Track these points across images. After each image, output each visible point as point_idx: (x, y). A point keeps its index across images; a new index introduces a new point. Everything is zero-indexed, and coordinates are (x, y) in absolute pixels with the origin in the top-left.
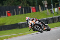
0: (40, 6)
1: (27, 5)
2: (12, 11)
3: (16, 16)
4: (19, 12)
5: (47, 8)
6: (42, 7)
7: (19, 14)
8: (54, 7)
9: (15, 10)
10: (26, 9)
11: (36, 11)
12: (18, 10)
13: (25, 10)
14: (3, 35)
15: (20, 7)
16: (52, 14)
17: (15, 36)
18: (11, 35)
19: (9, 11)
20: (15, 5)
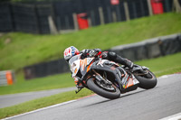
2: (92, 13)
7: (112, 21)
9: (100, 10)
12: (109, 9)
14: (66, 87)
15: (115, 1)
19: (82, 15)
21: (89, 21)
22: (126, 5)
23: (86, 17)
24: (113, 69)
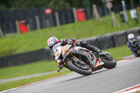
0: (94, 6)
1: (64, 6)
2: (31, 21)
3: (39, 32)
4: (48, 22)
5: (112, 10)
6: (100, 9)
7: (46, 27)
8: (129, 8)
9: (37, 18)
10: (63, 16)
11: (87, 18)
12: (43, 17)
13: (60, 18)
15: (48, 11)
16: (123, 24)
17: (40, 79)
18: (32, 76)
19: (23, 22)
20: (36, 6)
21: (28, 26)
22: (57, 14)
23: (26, 24)
24: (85, 54)
